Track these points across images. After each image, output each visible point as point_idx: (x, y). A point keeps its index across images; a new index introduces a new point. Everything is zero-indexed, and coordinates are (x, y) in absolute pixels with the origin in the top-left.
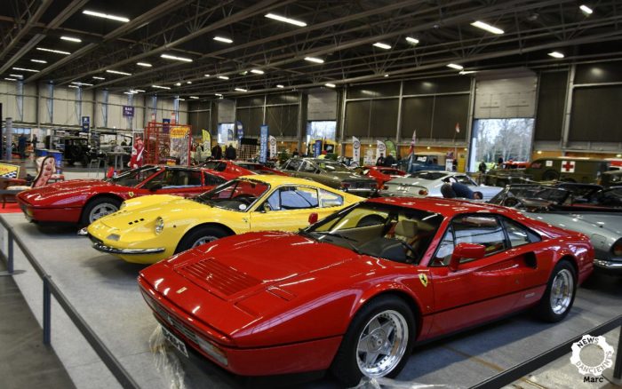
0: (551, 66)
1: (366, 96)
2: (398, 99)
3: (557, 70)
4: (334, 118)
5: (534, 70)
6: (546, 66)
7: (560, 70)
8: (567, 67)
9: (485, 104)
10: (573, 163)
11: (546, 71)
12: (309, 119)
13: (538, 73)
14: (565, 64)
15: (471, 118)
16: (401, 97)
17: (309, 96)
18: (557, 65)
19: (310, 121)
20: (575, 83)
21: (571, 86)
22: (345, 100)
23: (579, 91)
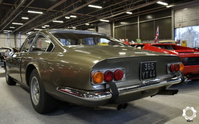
15: (173, 28)
16: (138, 23)
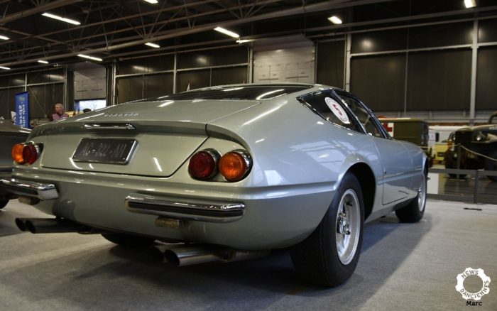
0: (327, 35)
1: (138, 71)
2: (172, 73)
3: (333, 40)
4: (104, 96)
5: (313, 39)
6: (322, 35)
7: (338, 40)
8: (342, 36)
9: (264, 76)
10: (391, 125)
11: (322, 41)
12: (76, 98)
13: (315, 43)
14: (341, 33)
17: (75, 73)
18: (333, 34)
19: (78, 101)
20: (351, 53)
21: (349, 56)
22: (115, 77)
23: (355, 61)
